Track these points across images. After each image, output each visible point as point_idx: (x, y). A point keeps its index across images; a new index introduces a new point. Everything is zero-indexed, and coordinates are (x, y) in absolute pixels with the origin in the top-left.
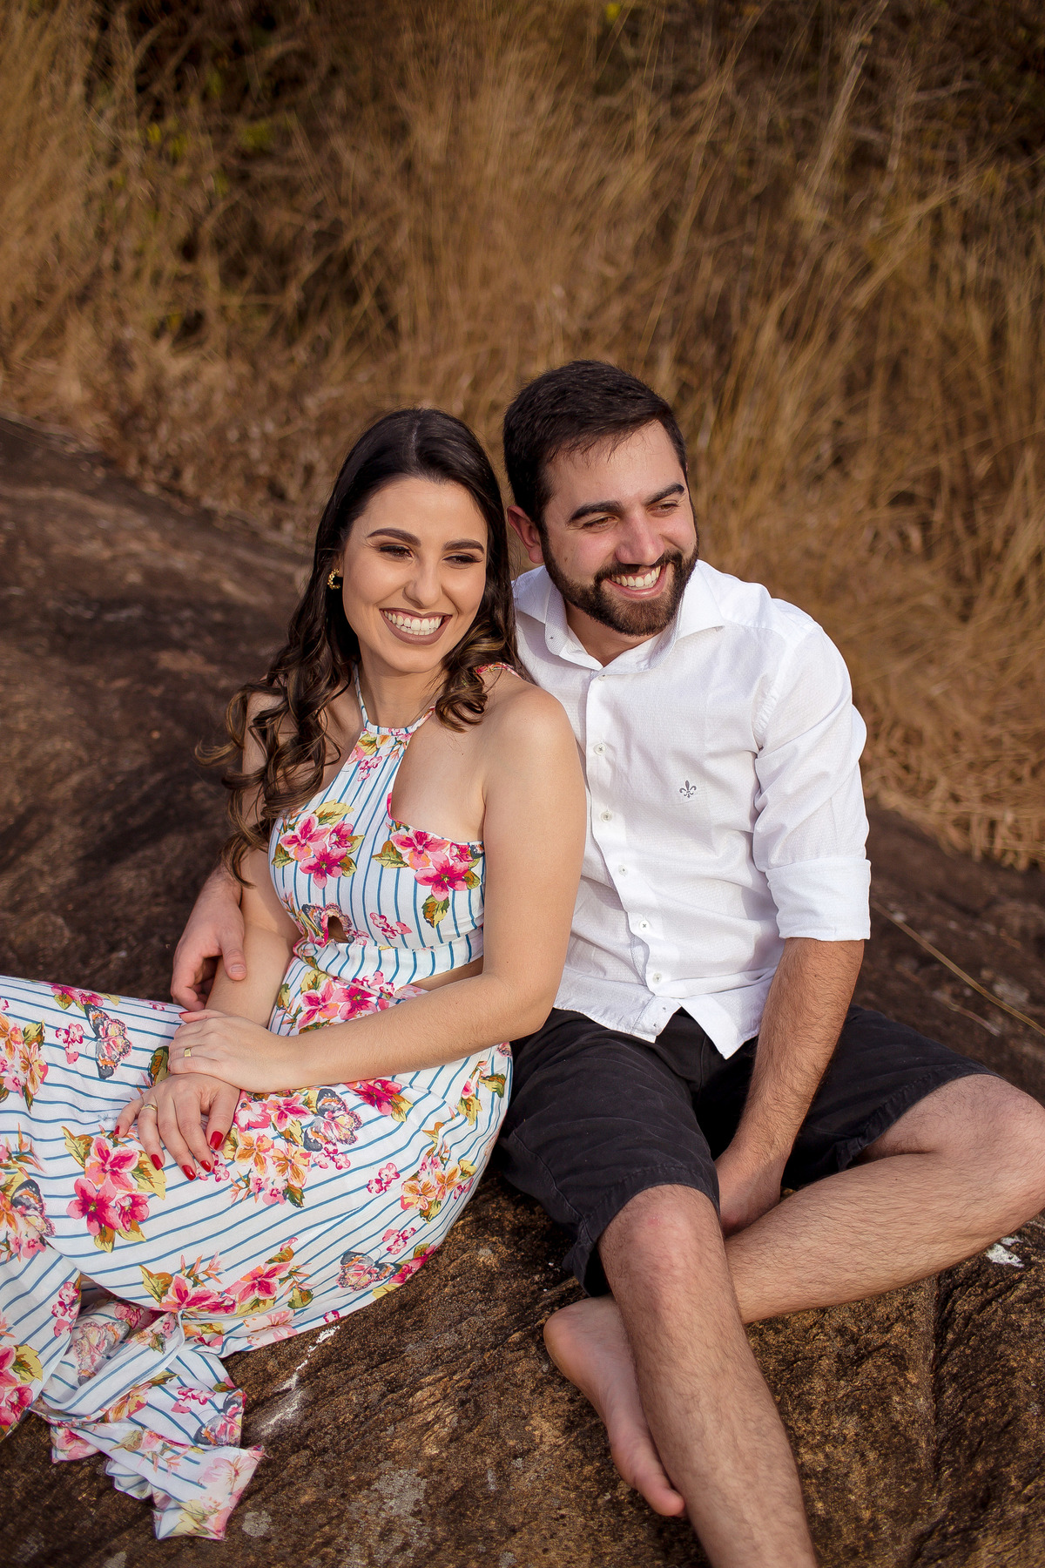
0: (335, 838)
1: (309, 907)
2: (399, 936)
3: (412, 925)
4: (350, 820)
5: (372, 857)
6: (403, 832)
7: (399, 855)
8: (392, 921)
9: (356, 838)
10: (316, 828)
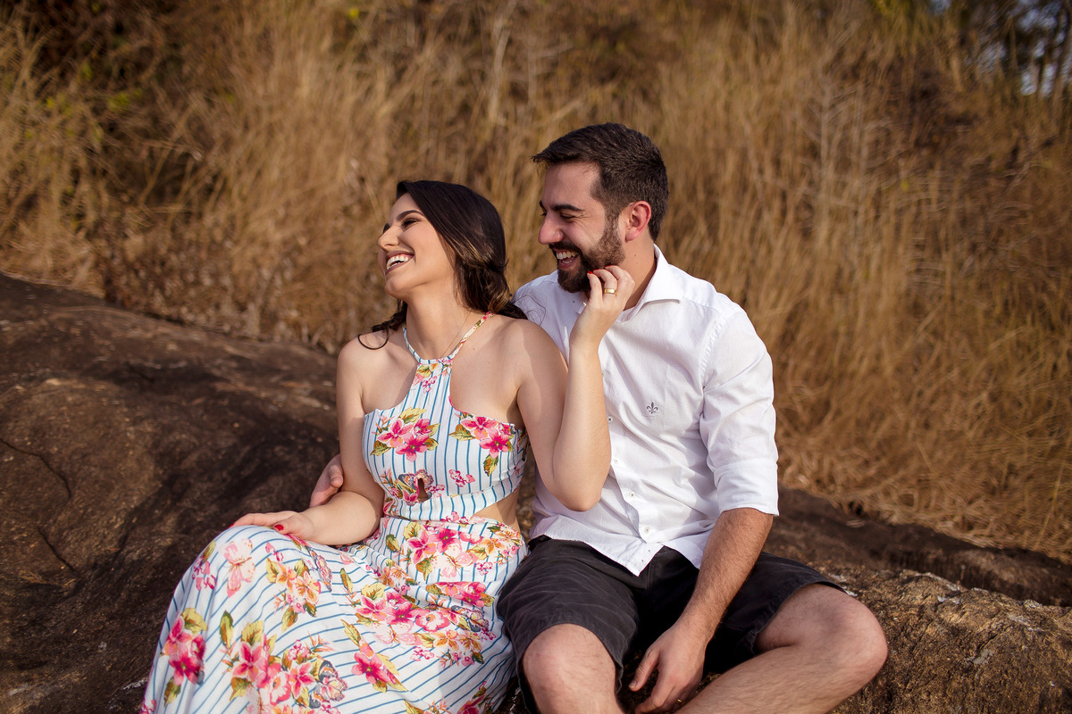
0: (418, 429)
1: (404, 476)
2: (467, 484)
3: (476, 476)
4: (426, 417)
5: (448, 435)
6: (468, 418)
7: (468, 432)
8: (464, 475)
9: (433, 426)
10: (403, 426)
